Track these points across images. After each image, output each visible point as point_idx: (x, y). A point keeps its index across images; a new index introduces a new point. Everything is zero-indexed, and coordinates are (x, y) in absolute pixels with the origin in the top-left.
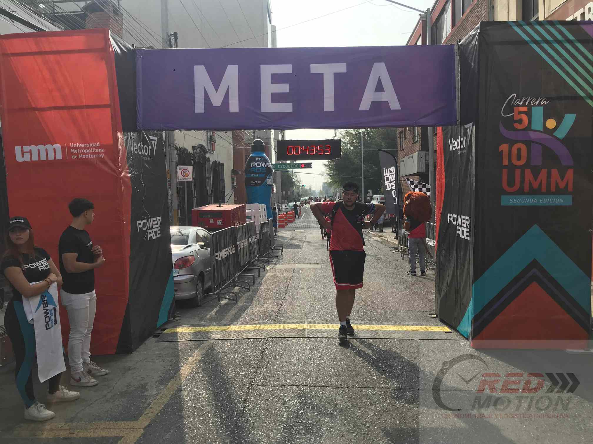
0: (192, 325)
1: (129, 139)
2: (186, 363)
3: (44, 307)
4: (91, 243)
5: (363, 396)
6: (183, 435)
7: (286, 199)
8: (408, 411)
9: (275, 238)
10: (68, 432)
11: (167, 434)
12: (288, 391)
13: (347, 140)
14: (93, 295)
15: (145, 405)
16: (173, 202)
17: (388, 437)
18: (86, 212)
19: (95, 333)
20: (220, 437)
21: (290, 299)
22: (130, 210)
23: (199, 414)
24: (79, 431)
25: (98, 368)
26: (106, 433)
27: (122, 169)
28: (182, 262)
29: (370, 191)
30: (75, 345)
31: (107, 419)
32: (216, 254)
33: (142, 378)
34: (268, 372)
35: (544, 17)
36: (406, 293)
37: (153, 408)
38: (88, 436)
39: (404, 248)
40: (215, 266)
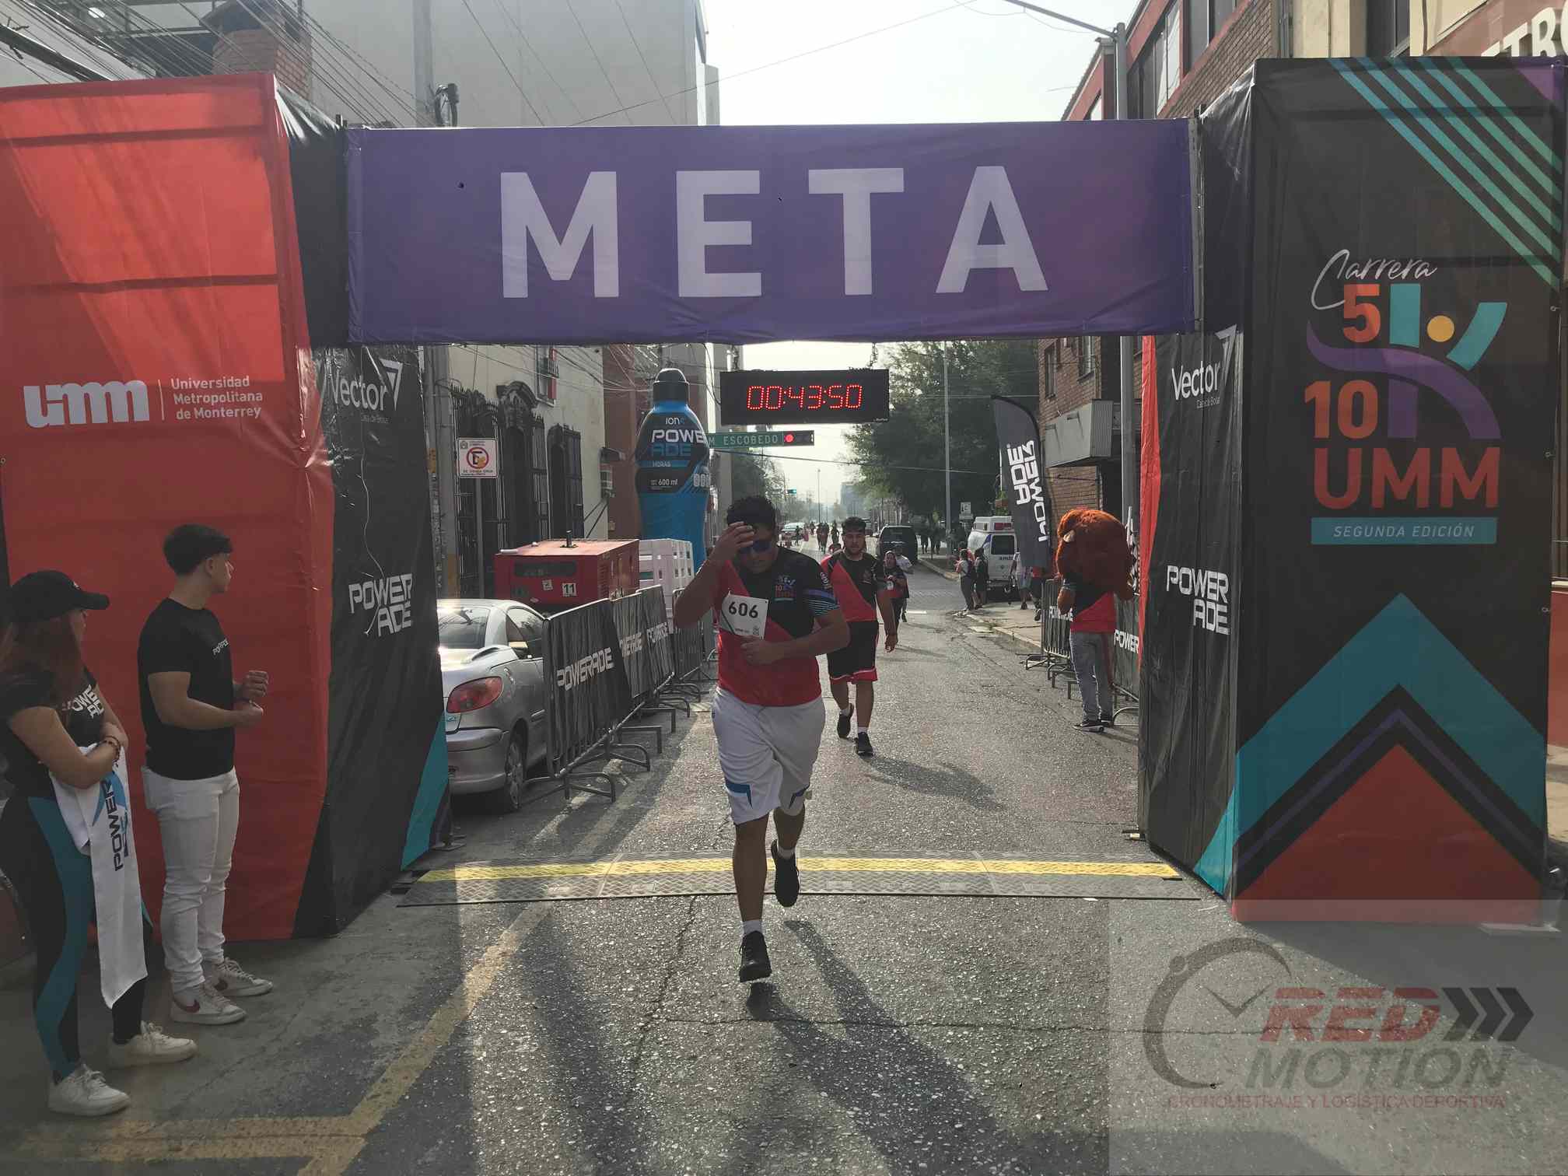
0: (494, 860)
1: (328, 366)
2: (478, 963)
5: (947, 1046)
6: (471, 1153)
8: (1065, 1088)
10: (164, 1145)
11: (427, 1151)
13: (906, 370)
14: (229, 781)
15: (371, 1075)
16: (446, 534)
17: (1011, 1156)
18: (211, 561)
19: (235, 881)
20: (568, 1157)
22: (331, 555)
23: (512, 1097)
24: (192, 1142)
25: (244, 976)
26: (265, 1148)
27: (308, 447)
28: (468, 694)
29: (966, 507)
30: (180, 915)
31: (269, 1111)
32: (560, 673)
33: (362, 1001)
34: (697, 984)
35: (1425, 47)
36: (1060, 776)
37: (391, 1080)
38: (219, 1155)
39: (1056, 656)
40: (557, 704)
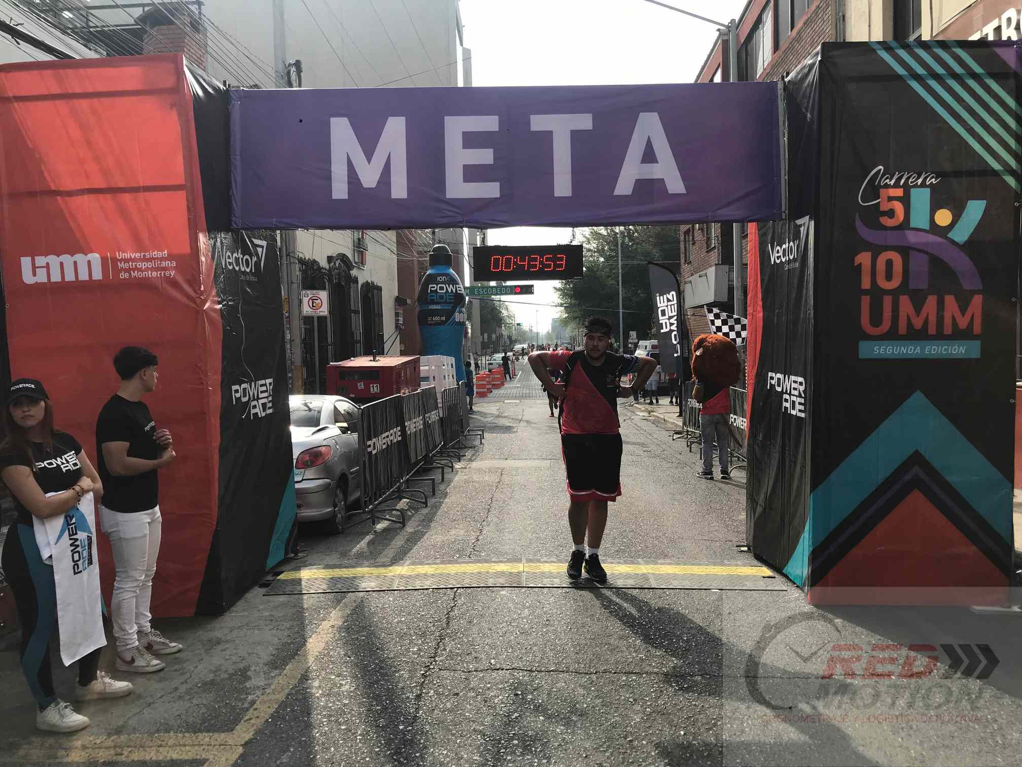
0: (326, 565)
1: (218, 244)
2: (316, 632)
3: (70, 535)
4: (153, 424)
5: (622, 687)
6: (311, 756)
7: (489, 347)
8: (699, 714)
9: (470, 414)
10: (112, 752)
11: (283, 755)
12: (492, 679)
13: (593, 245)
14: (155, 514)
15: (246, 705)
16: (295, 353)
17: (664, 759)
18: (145, 371)
20: (375, 760)
21: (495, 520)
22: (221, 366)
23: (339, 719)
24: (130, 749)
25: (164, 641)
26: (177, 753)
27: (205, 296)
28: (309, 457)
29: (633, 334)
30: (124, 601)
31: (180, 730)
32: (369, 443)
33: (240, 657)
34: (459, 646)
35: (932, 34)
36: (695, 510)
37: (260, 709)
38: (147, 758)
39: (692, 432)
40: (367, 465)
